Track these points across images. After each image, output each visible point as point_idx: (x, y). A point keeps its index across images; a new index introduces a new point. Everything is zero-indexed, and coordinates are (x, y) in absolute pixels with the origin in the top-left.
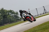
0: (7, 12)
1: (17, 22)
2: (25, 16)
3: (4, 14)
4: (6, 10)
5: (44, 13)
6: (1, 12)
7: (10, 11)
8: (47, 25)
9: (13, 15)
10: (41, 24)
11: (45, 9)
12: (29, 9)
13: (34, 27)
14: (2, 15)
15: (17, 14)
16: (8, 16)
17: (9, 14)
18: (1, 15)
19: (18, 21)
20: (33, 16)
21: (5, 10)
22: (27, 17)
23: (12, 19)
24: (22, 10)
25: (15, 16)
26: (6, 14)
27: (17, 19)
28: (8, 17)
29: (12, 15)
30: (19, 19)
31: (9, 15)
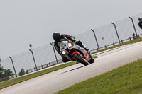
2: (67, 50)
8: (83, 90)
10: (66, 89)
12: (30, 45)
20: (87, 50)
24: (61, 34)
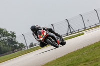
5: (67, 34)
8: (74, 58)
9: (4, 37)
10: (62, 57)
11: (69, 26)
13: (49, 62)
15: (13, 37)
25: (8, 40)
29: (2, 38)
30: (18, 46)
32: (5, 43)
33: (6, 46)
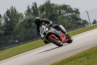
0: (57, 9)
1: (77, 29)
3: (52, 13)
4: (56, 5)
6: (45, 8)
7: (63, 6)
9: (68, 14)
14: (47, 14)
15: (77, 13)
16: (59, 17)
17: (60, 12)
18: (45, 15)
19: (80, 26)
21: (53, 5)
22: (50, 34)
23: (67, 22)
25: (72, 17)
26: (55, 13)
27: (76, 24)
28: (60, 20)
29: (66, 15)
30: (82, 22)
31: (60, 14)
32: (69, 19)
33: (69, 22)
